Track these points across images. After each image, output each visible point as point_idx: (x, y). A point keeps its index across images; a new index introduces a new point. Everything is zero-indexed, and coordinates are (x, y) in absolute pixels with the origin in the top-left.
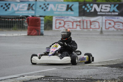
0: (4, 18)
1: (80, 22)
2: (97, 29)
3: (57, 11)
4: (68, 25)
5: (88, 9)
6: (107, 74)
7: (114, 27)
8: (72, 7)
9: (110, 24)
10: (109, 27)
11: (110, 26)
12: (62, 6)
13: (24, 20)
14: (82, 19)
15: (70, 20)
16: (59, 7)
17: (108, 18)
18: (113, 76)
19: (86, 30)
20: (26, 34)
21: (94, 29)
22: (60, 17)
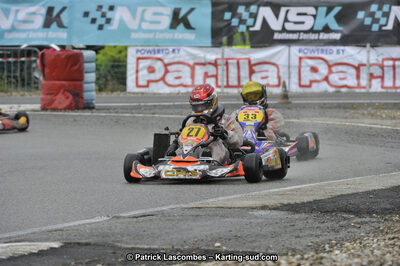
1: (215, 64)
2: (273, 86)
3: (140, 30)
4: (176, 74)
5: (242, 22)
6: (274, 235)
7: (326, 79)
9: (314, 70)
10: (311, 82)
11: (316, 76)
12: (155, 14)
13: (34, 58)
14: (223, 54)
15: (181, 60)
17: (310, 50)
18: (294, 240)
19: (235, 91)
20: (38, 106)
22: (151, 48)
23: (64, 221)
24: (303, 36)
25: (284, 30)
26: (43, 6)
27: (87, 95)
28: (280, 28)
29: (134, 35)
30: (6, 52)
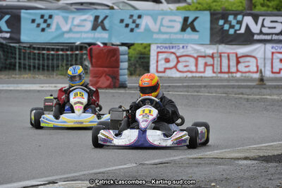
0: (39, 49)
1: (212, 57)
2: (253, 72)
3: (160, 32)
4: (185, 64)
5: (232, 27)
6: (253, 178)
8: (196, 24)
10: (280, 70)
12: (171, 21)
13: (85, 52)
14: (218, 50)
15: (188, 53)
16: (166, 22)
17: (279, 47)
18: (267, 182)
19: (226, 76)
21: (246, 72)
22: (167, 45)
23: (105, 167)
24: (275, 37)
25: (261, 33)
26: (92, 15)
27: (121, 78)
28: (258, 31)
29: (155, 36)
30: (65, 48)
